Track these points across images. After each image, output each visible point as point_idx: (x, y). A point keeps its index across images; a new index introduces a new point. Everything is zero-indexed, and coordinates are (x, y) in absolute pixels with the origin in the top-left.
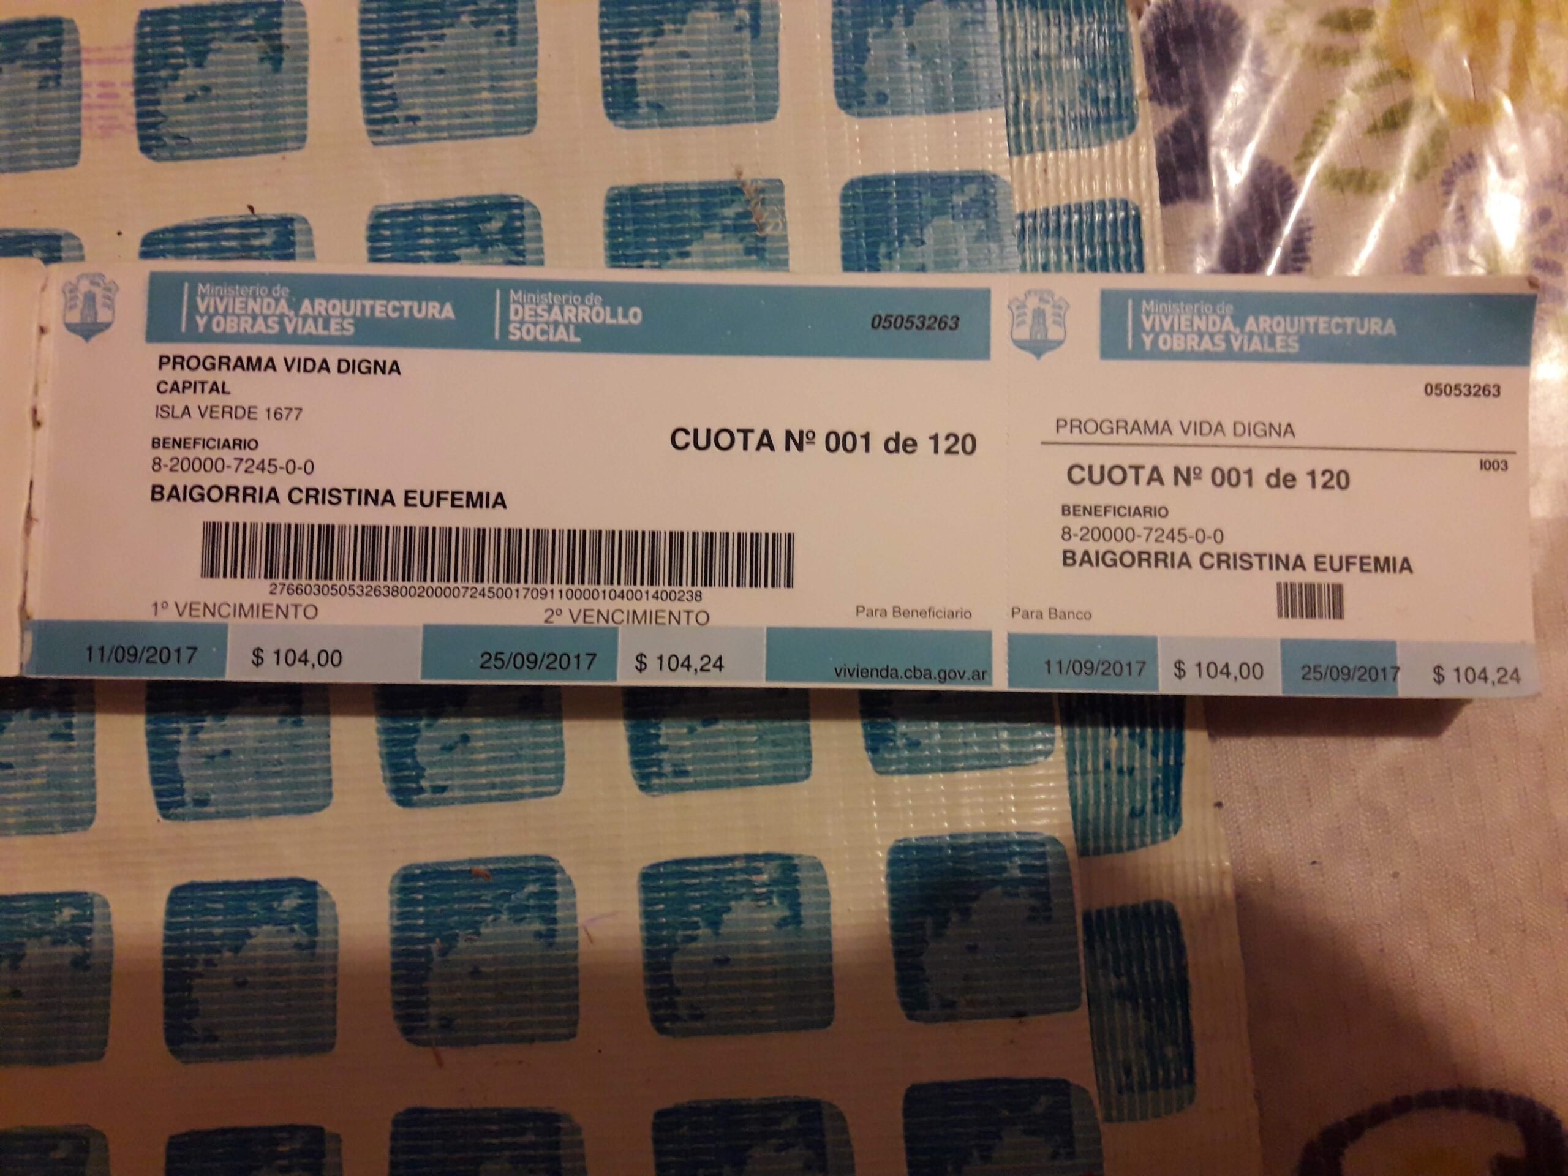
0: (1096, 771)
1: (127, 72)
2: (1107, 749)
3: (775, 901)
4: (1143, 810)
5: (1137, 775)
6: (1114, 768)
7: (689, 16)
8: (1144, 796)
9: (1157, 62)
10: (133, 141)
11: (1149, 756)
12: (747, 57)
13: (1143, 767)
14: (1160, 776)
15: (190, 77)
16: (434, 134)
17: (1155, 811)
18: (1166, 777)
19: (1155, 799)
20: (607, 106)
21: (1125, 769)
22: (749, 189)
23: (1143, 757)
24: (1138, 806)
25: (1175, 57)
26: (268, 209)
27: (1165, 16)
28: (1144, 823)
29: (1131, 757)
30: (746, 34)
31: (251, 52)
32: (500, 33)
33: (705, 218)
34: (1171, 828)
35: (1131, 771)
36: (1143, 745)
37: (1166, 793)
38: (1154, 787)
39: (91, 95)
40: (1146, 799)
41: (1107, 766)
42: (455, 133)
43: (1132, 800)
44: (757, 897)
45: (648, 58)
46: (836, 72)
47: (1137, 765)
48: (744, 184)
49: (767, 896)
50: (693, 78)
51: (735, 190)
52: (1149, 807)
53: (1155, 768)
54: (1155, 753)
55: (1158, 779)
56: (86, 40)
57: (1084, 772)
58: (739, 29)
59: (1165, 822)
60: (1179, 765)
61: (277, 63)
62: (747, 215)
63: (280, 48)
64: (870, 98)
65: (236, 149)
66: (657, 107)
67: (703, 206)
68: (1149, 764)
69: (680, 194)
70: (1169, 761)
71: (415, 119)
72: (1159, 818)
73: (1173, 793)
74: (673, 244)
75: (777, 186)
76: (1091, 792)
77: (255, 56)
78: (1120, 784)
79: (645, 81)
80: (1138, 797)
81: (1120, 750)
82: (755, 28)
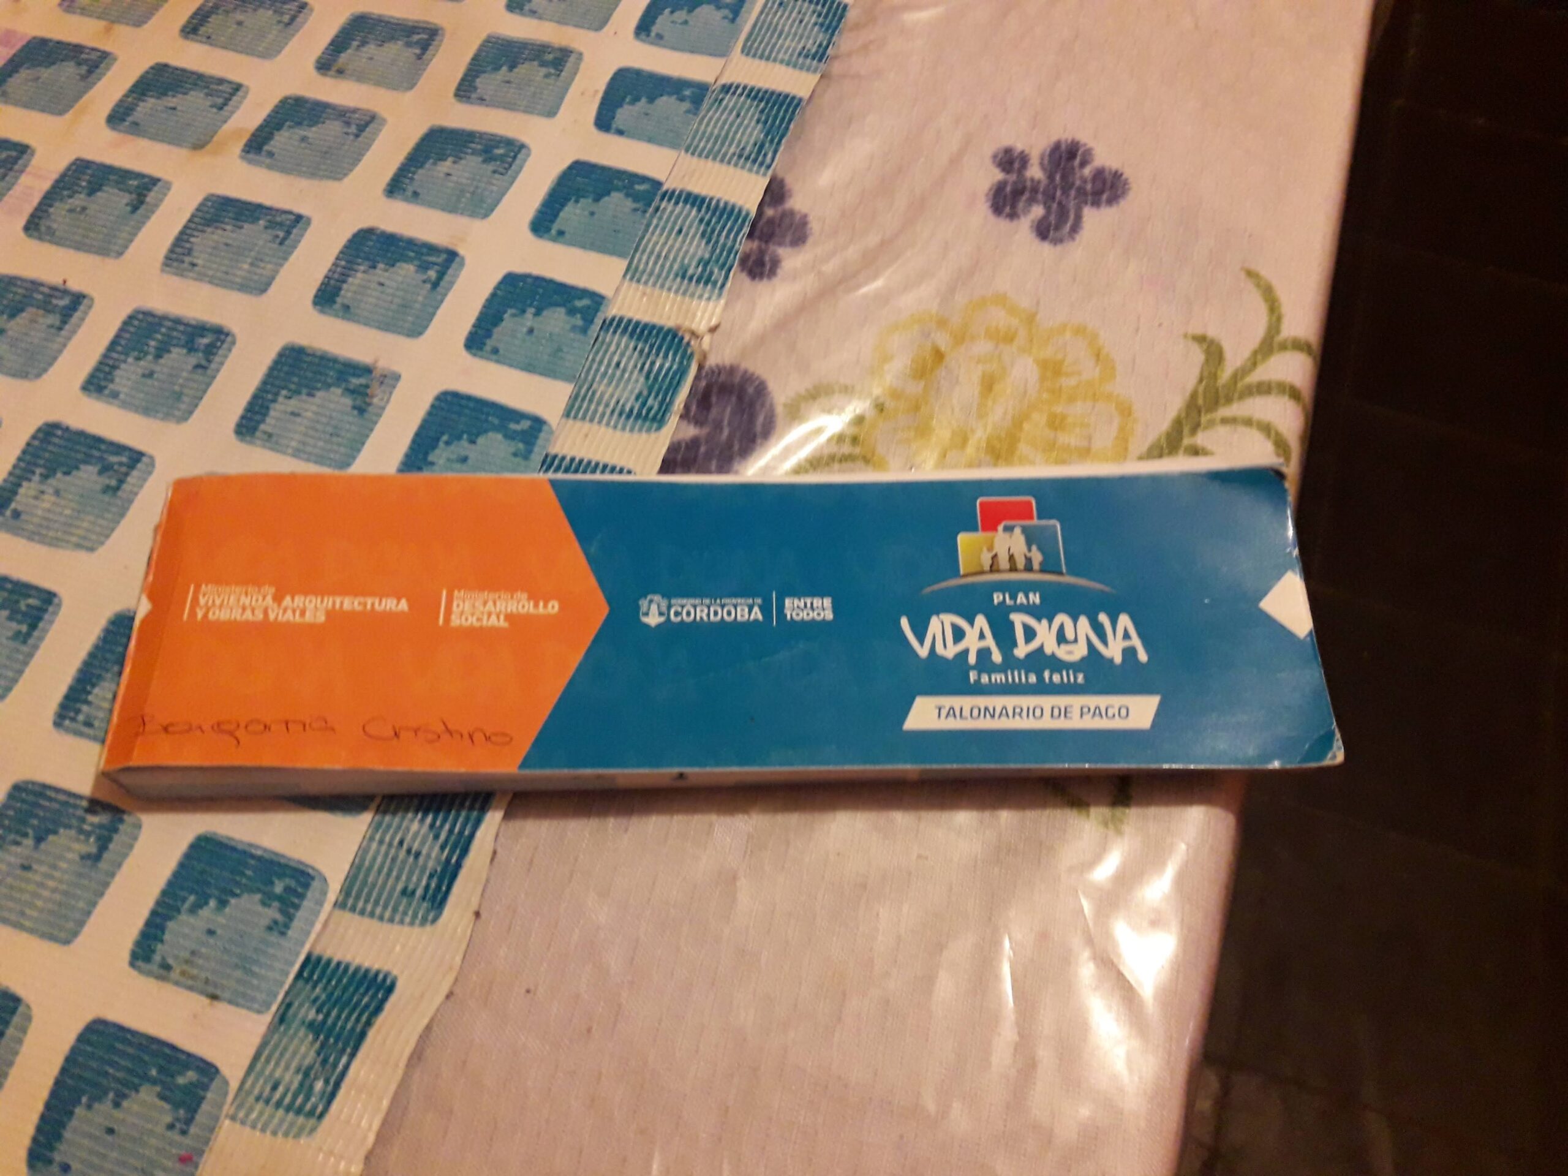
0: (390, 845)
1: (46, 185)
2: (408, 829)
3: (92, 840)
4: (413, 892)
5: (421, 860)
6: (405, 846)
7: (398, 264)
8: (419, 880)
9: (700, 397)
10: (22, 222)
11: (437, 849)
12: (420, 298)
13: (428, 856)
14: (439, 869)
15: (79, 200)
16: (201, 277)
17: (424, 898)
18: (444, 871)
19: (427, 887)
20: (316, 296)
21: (413, 851)
22: (376, 374)
23: (431, 848)
24: (411, 887)
25: (714, 399)
26: (74, 285)
27: (719, 373)
28: (410, 904)
29: (423, 843)
30: (428, 286)
31: (126, 198)
32: (277, 236)
33: (338, 379)
34: (430, 917)
35: (418, 855)
36: (436, 837)
37: (438, 887)
38: (431, 876)
39: (17, 190)
40: (420, 883)
41: (401, 843)
42: (213, 281)
43: (409, 879)
44: (81, 831)
45: (357, 279)
46: (474, 326)
47: (424, 852)
48: (375, 368)
49: (88, 834)
50: (378, 298)
51: (367, 370)
52: (419, 892)
53: (438, 860)
54: (443, 848)
55: (436, 871)
56: (35, 161)
57: (381, 842)
58: (424, 282)
59: (428, 911)
60: (458, 865)
61: (135, 209)
62: (367, 386)
63: (142, 202)
64: (488, 348)
65: (79, 247)
66: (346, 308)
67: (341, 372)
68: (434, 855)
69: (329, 360)
70: (451, 858)
71: (194, 265)
72: (425, 905)
73: (444, 888)
74: (307, 386)
75: (397, 377)
76: (379, 860)
77: (125, 201)
78: (404, 862)
79: (348, 290)
80: (414, 879)
81: (417, 834)
82: (435, 285)
